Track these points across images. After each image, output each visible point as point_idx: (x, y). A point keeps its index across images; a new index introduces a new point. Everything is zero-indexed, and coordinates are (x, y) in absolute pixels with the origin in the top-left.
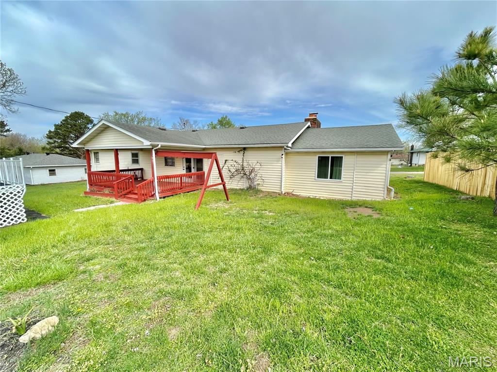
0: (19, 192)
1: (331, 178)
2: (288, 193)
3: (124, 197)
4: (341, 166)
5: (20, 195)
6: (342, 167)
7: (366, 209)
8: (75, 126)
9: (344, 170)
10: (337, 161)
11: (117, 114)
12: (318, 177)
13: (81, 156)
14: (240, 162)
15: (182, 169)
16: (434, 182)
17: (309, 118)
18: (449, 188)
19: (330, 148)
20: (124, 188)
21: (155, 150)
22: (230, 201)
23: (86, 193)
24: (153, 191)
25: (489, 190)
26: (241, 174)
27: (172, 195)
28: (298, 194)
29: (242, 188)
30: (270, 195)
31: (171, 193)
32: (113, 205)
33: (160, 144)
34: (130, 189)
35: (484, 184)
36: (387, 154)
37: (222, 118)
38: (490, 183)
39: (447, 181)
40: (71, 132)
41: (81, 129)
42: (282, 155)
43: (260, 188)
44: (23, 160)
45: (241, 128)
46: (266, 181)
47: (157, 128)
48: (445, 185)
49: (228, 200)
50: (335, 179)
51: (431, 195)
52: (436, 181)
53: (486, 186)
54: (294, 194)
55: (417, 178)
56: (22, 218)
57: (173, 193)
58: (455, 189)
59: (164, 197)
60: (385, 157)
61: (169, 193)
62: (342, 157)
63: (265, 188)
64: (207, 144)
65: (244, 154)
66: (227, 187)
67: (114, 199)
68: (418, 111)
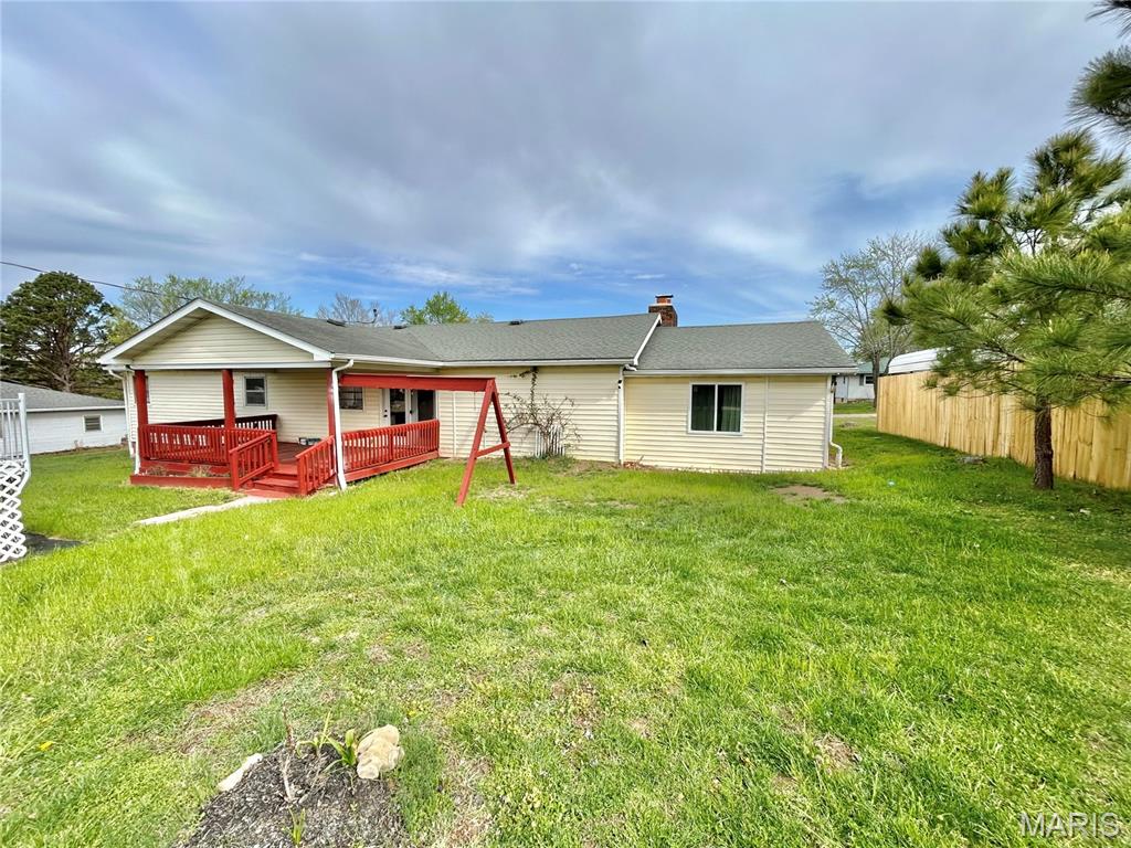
0: (11, 480)
1: (719, 429)
2: (631, 463)
3: (254, 486)
4: (738, 403)
5: (15, 488)
6: (740, 406)
7: (804, 488)
8: (50, 308)
9: (746, 412)
10: (731, 394)
11: (174, 281)
12: (693, 428)
13: (64, 385)
14: (526, 397)
15: (381, 416)
16: (898, 433)
17: (656, 304)
18: (932, 444)
19: (718, 367)
20: (252, 463)
21: (338, 372)
22: (517, 484)
23: (135, 479)
24: (332, 468)
25: (1007, 444)
26: (527, 423)
27: (374, 476)
28: (653, 464)
29: (529, 455)
30: (595, 468)
31: (370, 472)
32: (231, 504)
33: (353, 359)
34: (268, 465)
35: (997, 433)
36: (826, 380)
37: (436, 297)
38: (1008, 431)
39: (925, 430)
40: (36, 324)
41: (65, 316)
42: (620, 382)
43: (569, 453)
44: (27, 399)
45: (513, 323)
46: (584, 438)
47: (324, 321)
48: (922, 438)
49: (512, 481)
50: (728, 430)
51: (906, 457)
52: (903, 432)
53: (1001, 438)
54: (645, 464)
55: (863, 426)
56: (15, 546)
57: (376, 470)
58: (942, 445)
59: (357, 481)
60: (822, 385)
61: (367, 472)
62: (740, 386)
63: (583, 453)
64: (446, 357)
65: (534, 380)
66: (512, 454)
67: (225, 491)
68: (952, 310)
